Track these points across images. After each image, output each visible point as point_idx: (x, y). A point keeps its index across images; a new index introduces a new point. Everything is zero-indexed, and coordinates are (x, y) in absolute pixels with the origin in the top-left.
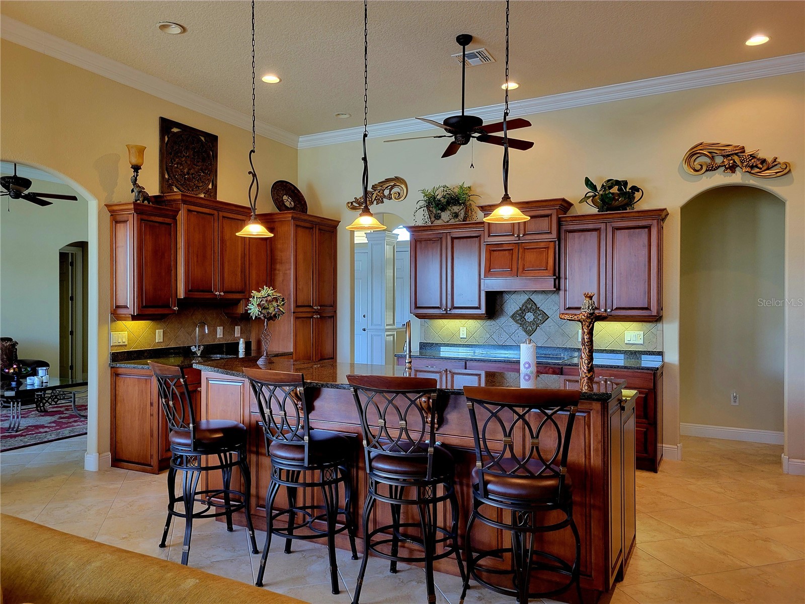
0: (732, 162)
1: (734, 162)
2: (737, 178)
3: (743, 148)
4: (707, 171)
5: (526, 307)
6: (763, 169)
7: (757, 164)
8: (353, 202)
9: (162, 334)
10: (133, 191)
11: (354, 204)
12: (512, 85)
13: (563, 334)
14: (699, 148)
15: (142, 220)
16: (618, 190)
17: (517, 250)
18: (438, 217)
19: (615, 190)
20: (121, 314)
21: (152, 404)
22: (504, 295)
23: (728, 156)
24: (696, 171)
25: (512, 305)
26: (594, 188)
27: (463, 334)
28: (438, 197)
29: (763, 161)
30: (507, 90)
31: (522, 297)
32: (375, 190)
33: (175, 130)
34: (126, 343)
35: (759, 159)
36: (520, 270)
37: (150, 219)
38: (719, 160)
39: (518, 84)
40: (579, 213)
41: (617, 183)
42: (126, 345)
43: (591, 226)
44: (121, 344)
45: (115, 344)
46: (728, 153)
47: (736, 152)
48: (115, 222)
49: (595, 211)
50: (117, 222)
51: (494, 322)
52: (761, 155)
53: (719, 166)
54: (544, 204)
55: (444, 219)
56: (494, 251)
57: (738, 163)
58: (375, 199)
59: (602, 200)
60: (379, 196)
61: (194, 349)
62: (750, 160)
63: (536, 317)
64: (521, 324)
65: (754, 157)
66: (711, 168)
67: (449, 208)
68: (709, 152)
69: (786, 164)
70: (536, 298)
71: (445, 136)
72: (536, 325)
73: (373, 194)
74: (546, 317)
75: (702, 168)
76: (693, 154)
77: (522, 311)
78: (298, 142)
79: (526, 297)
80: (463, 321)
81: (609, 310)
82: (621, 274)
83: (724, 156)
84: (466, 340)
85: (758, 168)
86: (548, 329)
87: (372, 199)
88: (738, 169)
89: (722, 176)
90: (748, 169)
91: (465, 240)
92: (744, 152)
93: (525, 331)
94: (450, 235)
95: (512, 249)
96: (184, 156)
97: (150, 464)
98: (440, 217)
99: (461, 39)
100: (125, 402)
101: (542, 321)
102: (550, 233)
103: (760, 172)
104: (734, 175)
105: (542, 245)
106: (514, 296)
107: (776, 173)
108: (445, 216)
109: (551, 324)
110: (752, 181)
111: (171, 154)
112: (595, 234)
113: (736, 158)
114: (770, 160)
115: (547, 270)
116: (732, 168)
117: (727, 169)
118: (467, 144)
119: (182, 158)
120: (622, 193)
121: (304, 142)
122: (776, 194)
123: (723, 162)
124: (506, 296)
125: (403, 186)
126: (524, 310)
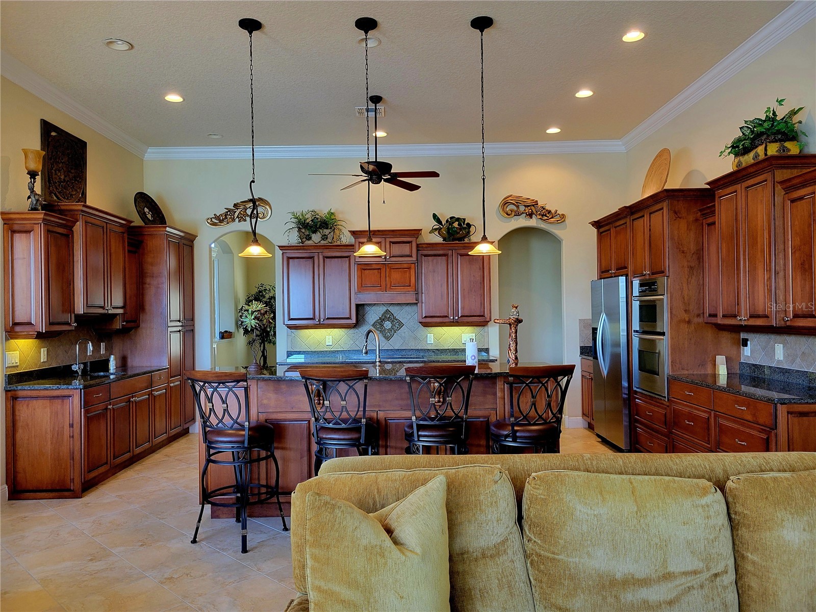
0: (530, 211)
1: (532, 211)
2: (533, 222)
3: (537, 201)
4: (515, 215)
5: (386, 317)
6: (550, 217)
7: (546, 214)
8: (213, 218)
9: (46, 352)
10: (29, 197)
11: (213, 220)
12: (381, 134)
13: (415, 338)
14: (510, 198)
15: (48, 231)
16: (458, 225)
17: (384, 269)
18: (309, 238)
19: (456, 225)
20: (18, 332)
21: (71, 426)
22: (365, 307)
23: (528, 206)
24: (509, 215)
25: (373, 315)
26: (439, 221)
27: (329, 341)
28: (307, 221)
29: (549, 212)
30: (376, 137)
31: (381, 308)
32: (238, 209)
33: (53, 134)
34: (18, 364)
35: (547, 210)
36: (388, 286)
37: (54, 230)
38: (522, 208)
39: (386, 133)
40: (426, 241)
41: (458, 219)
42: (17, 366)
43: (441, 252)
44: (14, 365)
45: (10, 365)
46: (528, 204)
47: (534, 204)
48: (12, 231)
49: (439, 240)
50: (14, 232)
51: (357, 331)
52: (548, 208)
53: (523, 213)
54: (406, 232)
55: (314, 240)
56: (364, 269)
57: (535, 212)
58: (238, 217)
59: (448, 232)
60: (242, 214)
61: (75, 368)
62: (542, 211)
63: (393, 325)
64: (380, 331)
65: (544, 209)
66: (518, 214)
67: (321, 231)
68: (516, 202)
69: (563, 215)
70: (393, 309)
71: (361, 175)
72: (393, 330)
73: (236, 212)
74: (401, 325)
75: (511, 214)
76: (505, 203)
77: (382, 320)
78: (146, 152)
79: (385, 309)
80: (329, 330)
81: (456, 318)
82: (464, 290)
83: (525, 206)
84: (332, 347)
85: (546, 216)
86: (403, 335)
87: (234, 217)
88: (534, 216)
89: (524, 220)
90: (540, 217)
91: (336, 259)
92: (537, 204)
93: (385, 337)
94: (322, 254)
95: (380, 269)
96: (61, 162)
97: (71, 489)
98: (311, 238)
99: (374, 99)
100: (30, 426)
101: (399, 328)
102: (411, 256)
103: (548, 220)
104: (531, 220)
105: (405, 266)
106: (374, 308)
107: (558, 221)
108: (316, 238)
109: (405, 331)
110: (543, 225)
111: (51, 160)
112: (444, 258)
113: (533, 208)
114: (553, 212)
115: (410, 286)
116: (530, 215)
117: (527, 215)
118: (379, 183)
119: (59, 163)
120: (461, 228)
121: (152, 154)
122: (556, 235)
123: (525, 210)
124: (367, 308)
125: (267, 207)
126: (384, 320)
